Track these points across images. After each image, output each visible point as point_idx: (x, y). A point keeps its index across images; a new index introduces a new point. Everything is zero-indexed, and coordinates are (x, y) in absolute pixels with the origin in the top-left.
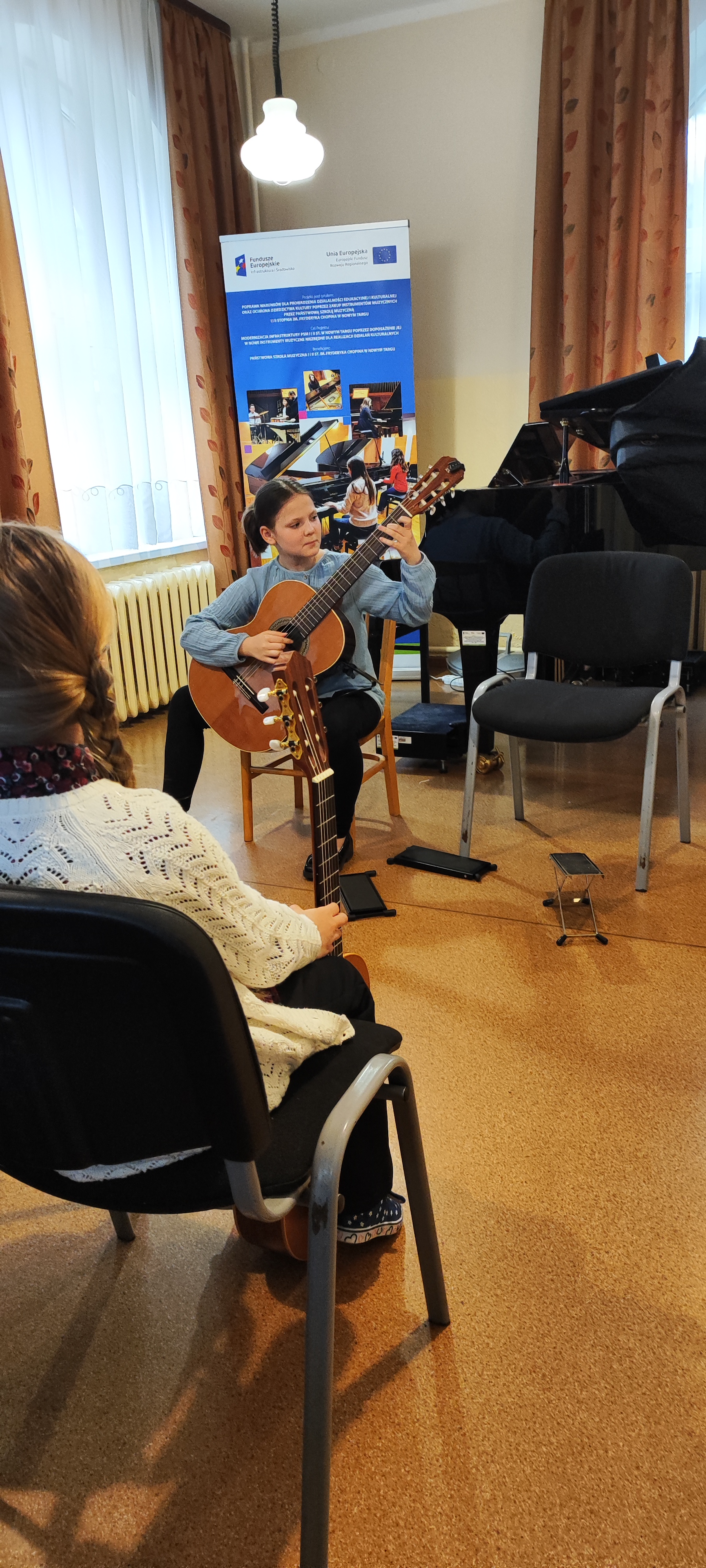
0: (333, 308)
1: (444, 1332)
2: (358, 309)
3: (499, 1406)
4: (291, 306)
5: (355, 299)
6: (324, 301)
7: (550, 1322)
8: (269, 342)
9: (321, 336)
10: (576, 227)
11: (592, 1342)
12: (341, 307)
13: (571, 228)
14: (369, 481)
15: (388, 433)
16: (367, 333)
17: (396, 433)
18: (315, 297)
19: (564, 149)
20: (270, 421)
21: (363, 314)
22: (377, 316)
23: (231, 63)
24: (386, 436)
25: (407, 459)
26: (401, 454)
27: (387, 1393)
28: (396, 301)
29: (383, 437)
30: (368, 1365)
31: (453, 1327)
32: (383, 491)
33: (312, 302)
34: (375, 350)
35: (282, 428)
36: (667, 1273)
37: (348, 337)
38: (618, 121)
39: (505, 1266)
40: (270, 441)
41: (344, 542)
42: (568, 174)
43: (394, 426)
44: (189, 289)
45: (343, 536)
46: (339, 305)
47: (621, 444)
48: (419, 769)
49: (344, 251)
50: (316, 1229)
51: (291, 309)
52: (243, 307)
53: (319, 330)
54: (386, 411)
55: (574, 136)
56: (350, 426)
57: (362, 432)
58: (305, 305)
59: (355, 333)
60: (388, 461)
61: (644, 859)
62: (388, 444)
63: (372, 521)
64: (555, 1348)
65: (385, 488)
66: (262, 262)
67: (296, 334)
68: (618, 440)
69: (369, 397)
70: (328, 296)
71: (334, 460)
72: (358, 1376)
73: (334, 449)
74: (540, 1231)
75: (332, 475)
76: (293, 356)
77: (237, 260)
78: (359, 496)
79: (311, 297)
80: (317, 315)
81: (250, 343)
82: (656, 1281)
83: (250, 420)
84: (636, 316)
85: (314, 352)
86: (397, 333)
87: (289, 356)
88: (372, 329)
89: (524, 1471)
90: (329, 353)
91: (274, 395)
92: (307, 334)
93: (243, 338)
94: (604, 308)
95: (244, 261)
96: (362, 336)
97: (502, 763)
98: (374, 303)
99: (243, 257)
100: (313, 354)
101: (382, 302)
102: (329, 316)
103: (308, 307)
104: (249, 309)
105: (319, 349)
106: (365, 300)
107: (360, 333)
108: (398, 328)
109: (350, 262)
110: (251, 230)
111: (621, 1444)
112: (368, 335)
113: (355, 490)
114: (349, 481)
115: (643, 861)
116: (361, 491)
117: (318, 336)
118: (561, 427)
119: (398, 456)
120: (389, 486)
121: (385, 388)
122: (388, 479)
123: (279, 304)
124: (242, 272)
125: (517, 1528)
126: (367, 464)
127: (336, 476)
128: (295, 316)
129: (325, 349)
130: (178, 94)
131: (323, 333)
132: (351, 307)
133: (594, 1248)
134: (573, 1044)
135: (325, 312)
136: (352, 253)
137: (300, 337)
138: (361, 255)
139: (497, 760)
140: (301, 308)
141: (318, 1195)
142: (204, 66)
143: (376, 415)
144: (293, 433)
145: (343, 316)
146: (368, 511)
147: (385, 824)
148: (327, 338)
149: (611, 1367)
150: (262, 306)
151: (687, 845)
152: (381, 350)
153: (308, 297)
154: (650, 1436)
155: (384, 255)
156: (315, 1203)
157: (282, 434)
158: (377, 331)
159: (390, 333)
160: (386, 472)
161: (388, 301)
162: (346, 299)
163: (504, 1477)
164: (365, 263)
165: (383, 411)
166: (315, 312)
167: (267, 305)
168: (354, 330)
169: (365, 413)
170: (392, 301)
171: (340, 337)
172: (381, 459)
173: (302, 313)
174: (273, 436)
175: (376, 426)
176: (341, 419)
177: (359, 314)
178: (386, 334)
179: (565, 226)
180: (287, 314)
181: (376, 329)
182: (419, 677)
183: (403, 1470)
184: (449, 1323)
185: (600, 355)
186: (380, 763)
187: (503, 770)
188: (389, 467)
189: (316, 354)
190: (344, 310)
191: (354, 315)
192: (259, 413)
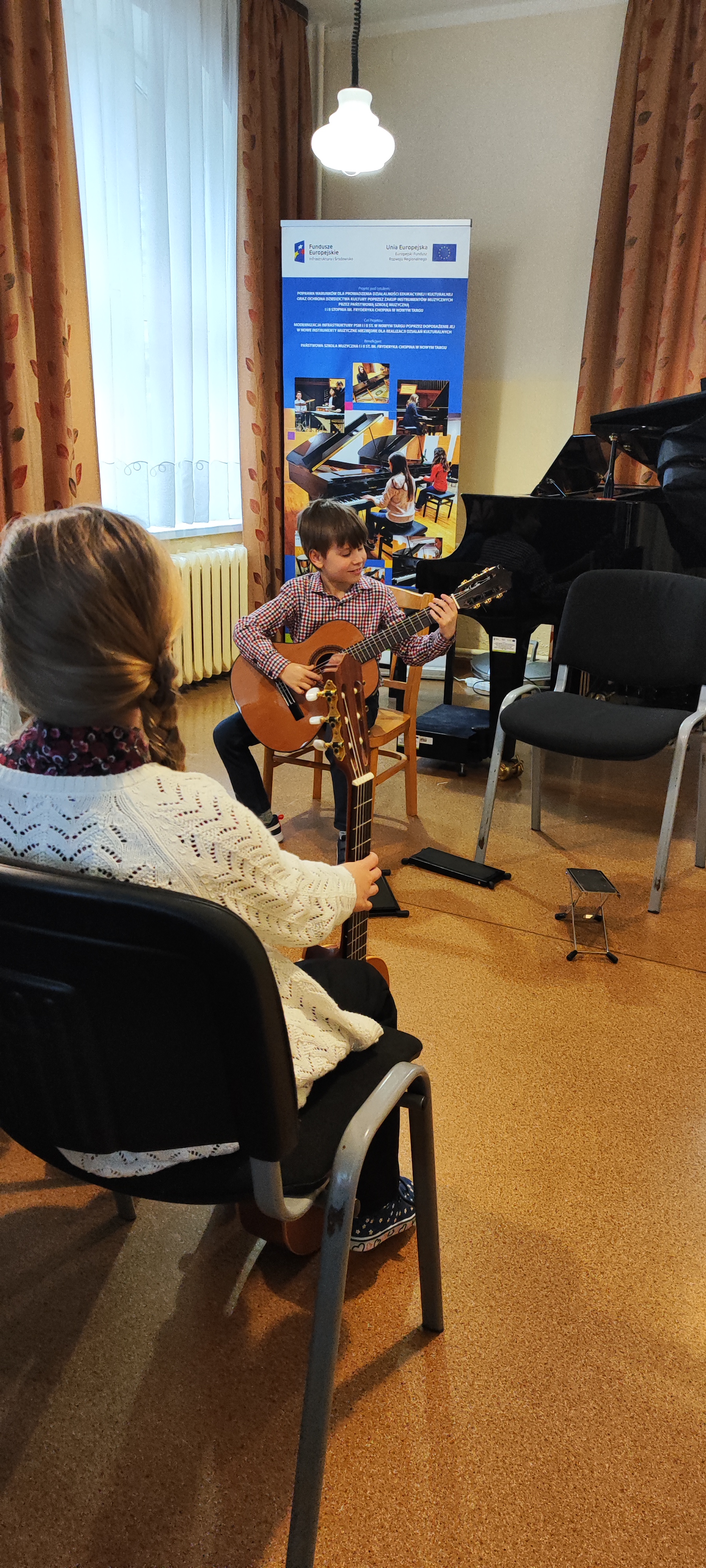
0: (389, 302)
1: (437, 1338)
2: (413, 305)
3: (487, 1418)
4: (347, 296)
5: (412, 294)
6: (381, 294)
7: (543, 1338)
8: (321, 330)
9: (374, 328)
10: (638, 242)
11: (583, 1361)
12: (396, 302)
13: (633, 241)
14: (409, 477)
15: (432, 431)
16: (420, 329)
17: (440, 431)
18: (372, 289)
19: (633, 162)
20: (315, 410)
21: (417, 310)
22: (431, 313)
23: (306, 47)
24: (430, 435)
25: (449, 458)
26: (444, 453)
27: (377, 1395)
28: (452, 300)
29: (427, 435)
30: (360, 1364)
31: (446, 1334)
32: (422, 489)
33: (367, 294)
34: (427, 347)
35: (326, 417)
36: (660, 1300)
37: (400, 331)
38: (689, 137)
39: (500, 1278)
40: (314, 429)
41: (379, 537)
42: (635, 186)
43: (439, 425)
44: (245, 271)
45: (378, 530)
46: (395, 299)
47: (669, 464)
48: (438, 770)
49: (404, 245)
50: (331, 1231)
51: (346, 299)
52: (298, 293)
53: (373, 323)
54: (432, 409)
55: (643, 150)
56: (395, 421)
57: (407, 428)
58: (361, 296)
59: (408, 328)
60: (429, 459)
61: (659, 881)
62: (431, 443)
63: (408, 517)
64: (545, 1364)
65: (425, 486)
66: (321, 250)
67: (350, 325)
68: (666, 460)
69: (417, 393)
70: (384, 289)
71: (376, 454)
72: (351, 1374)
73: (377, 443)
74: (537, 1246)
75: (372, 469)
76: (344, 346)
77: (297, 245)
78: (397, 491)
79: (367, 288)
80: (372, 307)
81: (303, 330)
82: (649, 1306)
83: (296, 407)
84: (691, 335)
85: (366, 344)
86: (450, 332)
87: (340, 346)
88: (425, 326)
89: (510, 1484)
90: (380, 346)
91: (321, 384)
92: (359, 325)
93: (296, 325)
94: (659, 323)
95: (303, 247)
96: (415, 332)
97: (521, 772)
98: (429, 300)
99: (302, 243)
100: (364, 346)
101: (438, 299)
102: (383, 310)
103: (363, 299)
104: (304, 296)
105: (370, 342)
106: (420, 297)
107: (413, 329)
108: (451, 327)
109: (409, 257)
110: (312, 217)
111: (607, 1465)
112: (421, 332)
113: (394, 486)
114: (389, 476)
115: (658, 883)
116: (400, 486)
117: (371, 328)
118: (610, 442)
119: (440, 454)
120: (429, 484)
121: (434, 386)
122: (429, 477)
123: (335, 294)
124: (300, 258)
125: (500, 1541)
126: (409, 460)
127: (377, 470)
128: (350, 307)
129: (377, 342)
130: (252, 73)
131: (376, 326)
132: (406, 302)
133: (589, 1267)
134: (578, 1061)
135: (380, 305)
136: (412, 248)
137: (353, 328)
138: (420, 251)
139: (517, 767)
140: (356, 299)
141: (335, 1199)
142: (279, 48)
143: (422, 412)
144: (337, 423)
145: (398, 310)
146: (406, 508)
147: (402, 823)
148: (380, 331)
149: (601, 1388)
150: (317, 293)
151: (701, 870)
152: (432, 347)
153: (364, 289)
154: (636, 1460)
155: (445, 253)
156: (332, 1207)
157: (326, 423)
158: (430, 329)
159: (443, 332)
160: (427, 469)
161: (444, 300)
162: (401, 294)
163: (490, 1488)
164: (425, 260)
165: (429, 409)
166: (370, 305)
167: (322, 293)
168: (407, 326)
169: (411, 409)
170: (447, 299)
171: (392, 331)
172: (423, 457)
173: (357, 304)
174: (317, 425)
175: (421, 423)
176: (386, 414)
177: (414, 310)
178: (439, 332)
179: (627, 238)
180: (342, 304)
181: (429, 326)
182: (443, 677)
183: (390, 1473)
184: (442, 1330)
185: (650, 370)
186: (401, 762)
187: (522, 778)
188: (430, 465)
189: (368, 346)
190: (399, 305)
191: (409, 310)
192: (305, 400)
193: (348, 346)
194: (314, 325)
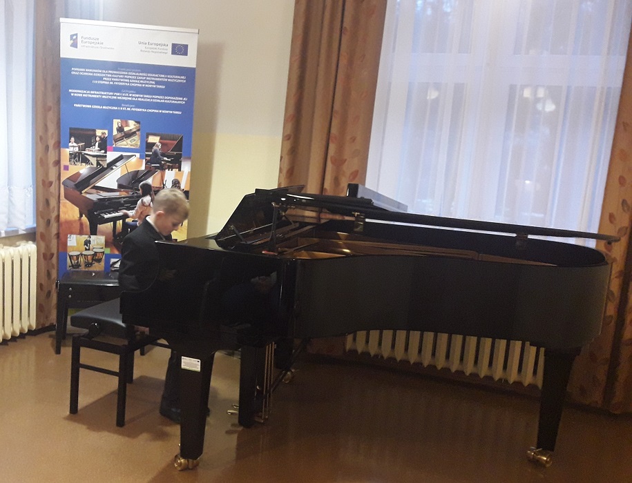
0: (140, 80)
2: (157, 83)
4: (110, 74)
5: (157, 76)
8: (90, 96)
9: (129, 97)
12: (145, 80)
15: (171, 168)
17: (176, 168)
20: (85, 150)
21: (160, 87)
22: (171, 89)
24: (169, 170)
25: (184, 185)
26: (179, 183)
28: (185, 81)
29: (167, 170)
33: (124, 73)
34: (167, 112)
35: (93, 156)
37: (148, 100)
40: (84, 164)
43: (176, 164)
46: (145, 78)
49: (151, 42)
51: (109, 75)
52: (73, 69)
53: (128, 93)
54: (171, 153)
56: (144, 160)
57: (152, 165)
58: (120, 74)
59: (154, 98)
62: (170, 175)
66: (90, 41)
67: (111, 94)
69: (160, 142)
71: (130, 182)
73: (131, 176)
75: (127, 192)
76: (108, 108)
77: (72, 36)
79: (124, 70)
80: (127, 82)
81: (75, 95)
83: (70, 147)
85: (123, 107)
86: (184, 103)
87: (104, 107)
88: (166, 98)
90: (134, 109)
91: (89, 133)
92: (119, 94)
93: (70, 91)
95: (77, 38)
98: (169, 80)
99: (76, 35)
100: (121, 108)
101: (175, 80)
102: (137, 85)
103: (121, 76)
104: (77, 71)
105: (126, 106)
106: (163, 78)
107: (157, 98)
108: (184, 99)
109: (155, 50)
112: (163, 101)
116: (147, 204)
117: (127, 96)
119: (176, 183)
121: (172, 137)
123: (101, 72)
124: (75, 45)
126: (153, 187)
127: (130, 193)
128: (112, 81)
129: (132, 106)
131: (130, 95)
132: (153, 81)
135: (133, 80)
136: (155, 44)
137: (113, 95)
138: (163, 47)
140: (116, 76)
143: (164, 155)
144: (102, 160)
145: (147, 86)
148: (133, 99)
150: (87, 70)
152: (171, 112)
153: (122, 69)
155: (179, 50)
157: (93, 161)
158: (169, 99)
159: (179, 102)
161: (180, 81)
162: (149, 75)
164: (166, 53)
165: (169, 153)
166: (126, 80)
167: (91, 71)
168: (153, 96)
169: (155, 153)
170: (182, 81)
171: (142, 100)
172: (164, 185)
173: (116, 80)
174: (86, 161)
175: (163, 162)
176: (138, 155)
177: (158, 86)
178: (176, 102)
180: (105, 78)
189: (124, 109)
190: (148, 82)
191: (155, 86)
192: (77, 143)
193: (110, 108)
194: (85, 92)
